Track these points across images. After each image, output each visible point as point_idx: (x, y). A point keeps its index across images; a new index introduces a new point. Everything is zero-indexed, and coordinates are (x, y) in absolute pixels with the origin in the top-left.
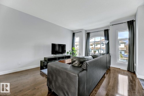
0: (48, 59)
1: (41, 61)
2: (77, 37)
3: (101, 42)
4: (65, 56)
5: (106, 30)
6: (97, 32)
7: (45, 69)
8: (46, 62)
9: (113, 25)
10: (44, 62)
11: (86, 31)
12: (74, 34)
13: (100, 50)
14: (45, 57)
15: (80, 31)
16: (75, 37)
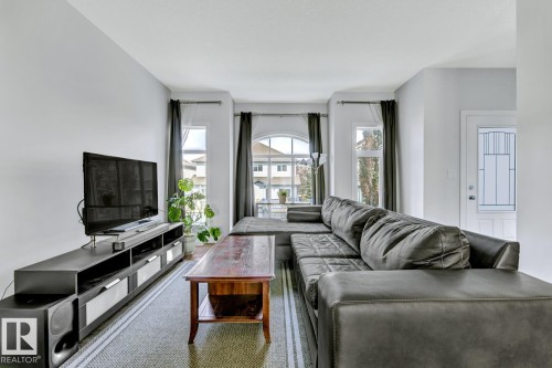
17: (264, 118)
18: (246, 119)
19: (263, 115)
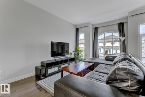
0: (47, 64)
1: (36, 68)
2: (82, 33)
3: (113, 39)
4: (68, 58)
5: (120, 23)
6: (108, 26)
7: (43, 79)
8: (44, 69)
9: (132, 16)
10: (41, 69)
11: (93, 25)
12: (77, 30)
13: (111, 49)
14: (42, 61)
15: (86, 26)
16: (79, 34)
17: (102, 28)
18: (96, 29)
19: (102, 27)
